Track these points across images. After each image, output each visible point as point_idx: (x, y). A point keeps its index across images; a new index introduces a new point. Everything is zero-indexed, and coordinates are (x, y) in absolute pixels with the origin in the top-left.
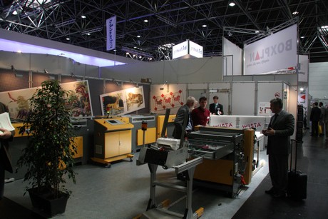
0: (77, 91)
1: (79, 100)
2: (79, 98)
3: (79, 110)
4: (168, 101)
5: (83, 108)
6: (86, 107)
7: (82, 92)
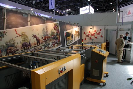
0: (54, 29)
1: (55, 34)
2: (55, 33)
3: (55, 41)
4: (94, 35)
5: (57, 40)
6: (58, 39)
7: (56, 30)
